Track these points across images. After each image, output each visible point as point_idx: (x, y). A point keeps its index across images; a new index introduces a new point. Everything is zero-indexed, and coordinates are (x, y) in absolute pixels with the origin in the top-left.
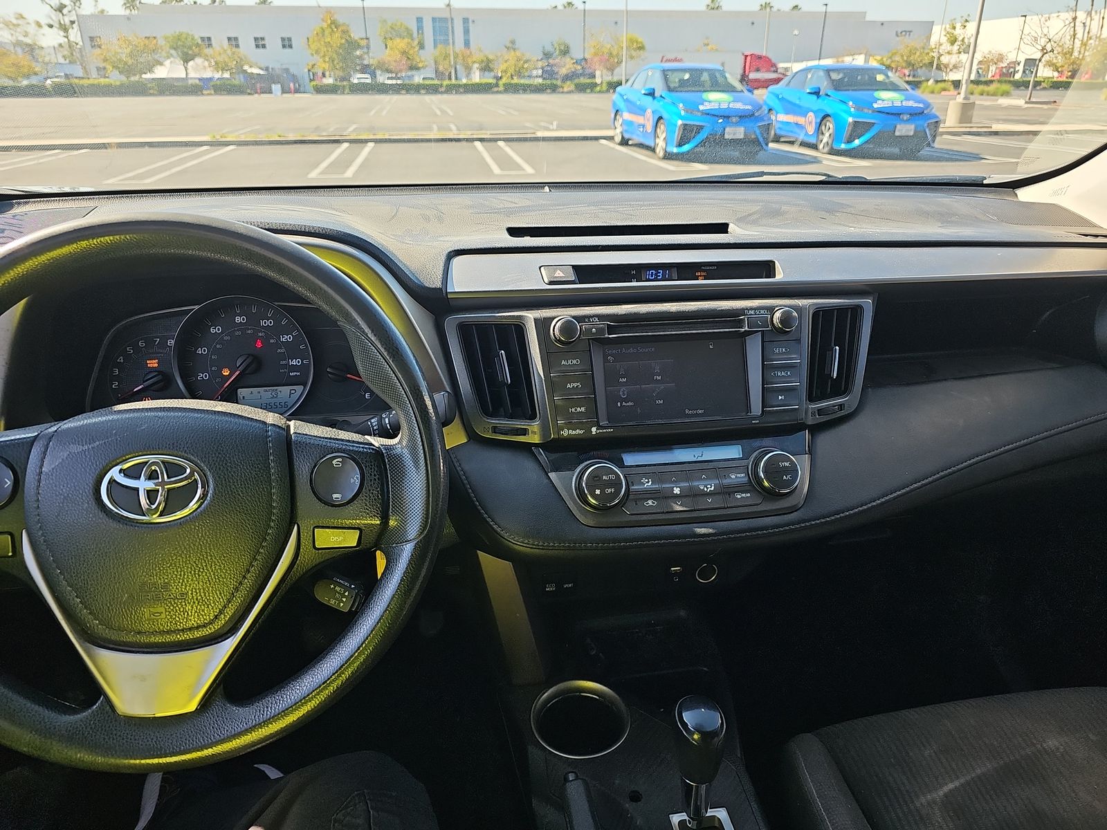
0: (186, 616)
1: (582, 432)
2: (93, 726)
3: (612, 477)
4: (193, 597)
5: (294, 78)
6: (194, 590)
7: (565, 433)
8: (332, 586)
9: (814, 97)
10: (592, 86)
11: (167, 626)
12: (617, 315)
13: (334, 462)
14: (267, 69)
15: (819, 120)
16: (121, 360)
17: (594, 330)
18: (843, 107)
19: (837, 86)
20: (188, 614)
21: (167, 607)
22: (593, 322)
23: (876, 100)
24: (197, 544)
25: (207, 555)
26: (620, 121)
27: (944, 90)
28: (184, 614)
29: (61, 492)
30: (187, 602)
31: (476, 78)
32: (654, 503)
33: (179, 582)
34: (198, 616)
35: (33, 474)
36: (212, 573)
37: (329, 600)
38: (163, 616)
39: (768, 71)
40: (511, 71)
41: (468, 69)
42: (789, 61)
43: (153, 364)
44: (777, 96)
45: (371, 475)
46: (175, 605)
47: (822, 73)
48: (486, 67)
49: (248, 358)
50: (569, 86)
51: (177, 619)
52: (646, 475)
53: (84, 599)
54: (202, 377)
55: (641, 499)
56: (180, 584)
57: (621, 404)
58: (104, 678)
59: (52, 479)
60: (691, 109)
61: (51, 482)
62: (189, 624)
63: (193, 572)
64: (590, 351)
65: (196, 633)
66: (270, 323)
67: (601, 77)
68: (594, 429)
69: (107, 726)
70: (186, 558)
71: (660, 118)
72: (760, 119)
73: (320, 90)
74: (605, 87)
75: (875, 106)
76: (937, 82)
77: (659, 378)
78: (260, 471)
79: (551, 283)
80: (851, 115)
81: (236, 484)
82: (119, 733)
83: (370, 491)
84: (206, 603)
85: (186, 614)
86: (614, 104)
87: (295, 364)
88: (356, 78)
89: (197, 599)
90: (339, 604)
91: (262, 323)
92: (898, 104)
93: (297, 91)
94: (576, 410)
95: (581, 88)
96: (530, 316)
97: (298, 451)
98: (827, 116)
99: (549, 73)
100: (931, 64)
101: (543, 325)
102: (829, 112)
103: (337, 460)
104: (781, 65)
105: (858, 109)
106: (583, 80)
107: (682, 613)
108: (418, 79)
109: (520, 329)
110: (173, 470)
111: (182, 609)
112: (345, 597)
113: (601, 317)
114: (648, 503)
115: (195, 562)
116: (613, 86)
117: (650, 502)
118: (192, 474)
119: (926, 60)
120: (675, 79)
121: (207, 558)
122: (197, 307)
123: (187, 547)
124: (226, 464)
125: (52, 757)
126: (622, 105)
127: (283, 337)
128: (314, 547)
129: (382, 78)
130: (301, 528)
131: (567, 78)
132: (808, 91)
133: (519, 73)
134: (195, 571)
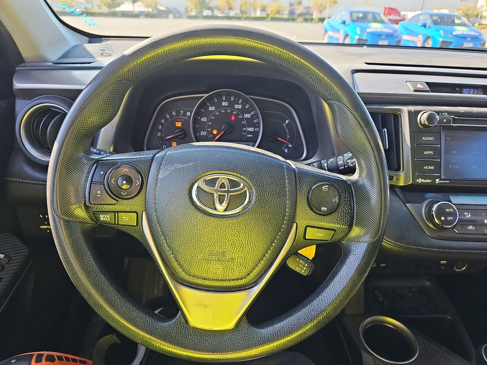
0: (232, 272)
1: (430, 181)
2: (176, 331)
3: (452, 210)
4: (238, 261)
5: (178, 12)
6: (239, 257)
7: (420, 181)
8: (298, 260)
9: (423, 28)
10: (312, 20)
11: (221, 276)
12: (459, 112)
13: (323, 188)
14: (167, 8)
15: (424, 40)
16: (163, 121)
17: (445, 120)
18: (438, 33)
19: (435, 23)
20: (234, 271)
21: (223, 266)
22: (444, 115)
23: (454, 30)
24: (244, 230)
25: (249, 237)
26: (327, 36)
27: (483, 28)
28: (232, 271)
29: (169, 191)
30: (234, 264)
31: (259, 14)
32: (473, 228)
33: (231, 252)
34: (239, 273)
35: (153, 179)
36: (250, 248)
37: (296, 267)
38: (220, 270)
39: (396, 15)
40: (274, 12)
41: (255, 10)
42: (406, 11)
43: (179, 124)
44: (404, 27)
45: (345, 198)
46: (227, 265)
47: (428, 16)
48: (263, 9)
49: (228, 125)
50: (300, 19)
51: (227, 273)
52: (467, 210)
53: (176, 255)
54: (203, 134)
55: (465, 225)
56: (232, 253)
57: (452, 166)
58: (184, 303)
59: (164, 183)
60: (363, 30)
61: (164, 184)
62: (233, 277)
63: (240, 246)
64: (440, 132)
65: (236, 282)
66: (240, 107)
67: (316, 15)
68: (437, 181)
69: (183, 332)
70: (237, 237)
71: (347, 35)
72: (396, 37)
73: (190, 17)
74: (317, 20)
75: (454, 33)
76: (480, 24)
77: (476, 152)
78: (281, 189)
79: (415, 91)
80: (441, 37)
81: (268, 196)
82: (190, 337)
83: (344, 207)
84: (244, 265)
85: (233, 270)
86: (325, 28)
87: (250, 130)
88: (206, 13)
89: (240, 263)
90: (301, 271)
91: (236, 106)
92: (466, 33)
93: (179, 17)
94: (428, 168)
95: (306, 20)
96: (405, 110)
97: (300, 179)
98: (428, 37)
99: (292, 13)
100: (477, 16)
101: (413, 116)
102: (430, 35)
103: (324, 187)
104: (402, 13)
105: (445, 34)
106: (307, 17)
107: (428, 283)
108: (232, 14)
109: (397, 117)
110: (234, 184)
111: (231, 268)
112: (305, 267)
113: (450, 113)
114: (469, 228)
115: (242, 240)
116: (322, 20)
117: (471, 227)
118: (243, 188)
119: (475, 13)
120: (355, 16)
121: (249, 238)
122: (206, 95)
123: (239, 231)
124: (263, 183)
125: (154, 348)
126: (328, 28)
127: (246, 115)
128: (304, 238)
129: (217, 13)
130: (298, 226)
131: (300, 15)
132: (420, 25)
133: (278, 12)
134: (241, 246)
